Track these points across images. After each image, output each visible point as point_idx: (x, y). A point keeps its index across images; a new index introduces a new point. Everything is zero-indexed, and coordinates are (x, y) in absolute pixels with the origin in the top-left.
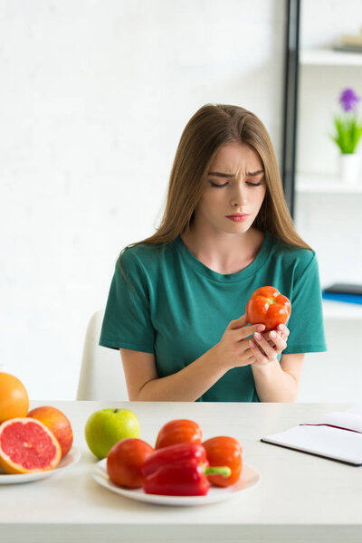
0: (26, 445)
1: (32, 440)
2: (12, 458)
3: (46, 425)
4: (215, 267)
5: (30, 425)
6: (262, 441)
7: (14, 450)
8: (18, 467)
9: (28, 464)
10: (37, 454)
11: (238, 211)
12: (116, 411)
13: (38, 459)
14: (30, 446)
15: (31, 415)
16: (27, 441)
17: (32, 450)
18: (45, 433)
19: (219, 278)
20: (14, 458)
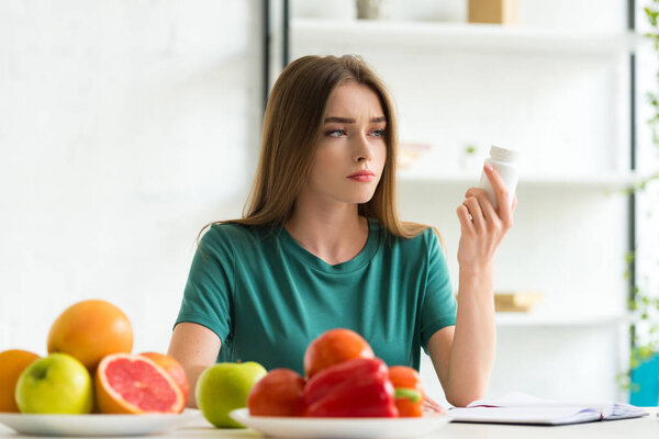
0: (138, 385)
1: (146, 380)
2: (123, 397)
4: (324, 256)
9: (145, 405)
10: (153, 396)
11: (363, 167)
13: (156, 402)
14: (144, 386)
16: (138, 381)
17: (147, 391)
19: (327, 269)
20: (126, 396)
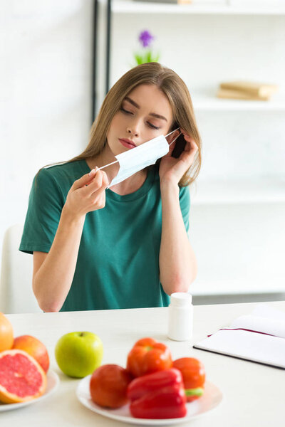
0: (17, 375)
1: (21, 369)
2: (8, 390)
3: (30, 354)
5: (18, 356)
6: (194, 347)
7: (8, 381)
8: (13, 396)
9: (21, 392)
10: (27, 382)
12: (82, 335)
13: (28, 386)
14: (21, 376)
15: (14, 347)
16: (17, 371)
17: (23, 379)
18: (30, 362)
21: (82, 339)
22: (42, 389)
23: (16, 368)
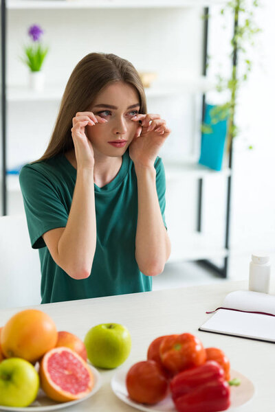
0: (66, 372)
5: (64, 354)
6: (199, 330)
8: (68, 394)
10: (77, 379)
12: (110, 327)
14: (70, 373)
15: (57, 346)
16: (66, 369)
21: (112, 331)
22: (90, 384)
23: (65, 366)
